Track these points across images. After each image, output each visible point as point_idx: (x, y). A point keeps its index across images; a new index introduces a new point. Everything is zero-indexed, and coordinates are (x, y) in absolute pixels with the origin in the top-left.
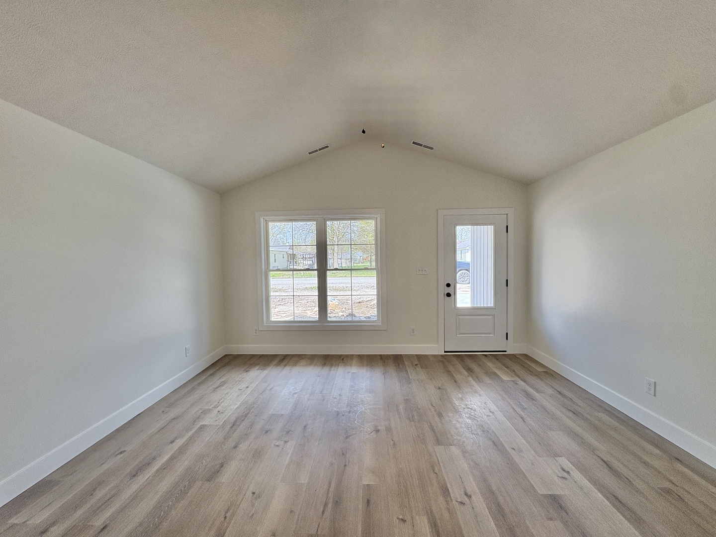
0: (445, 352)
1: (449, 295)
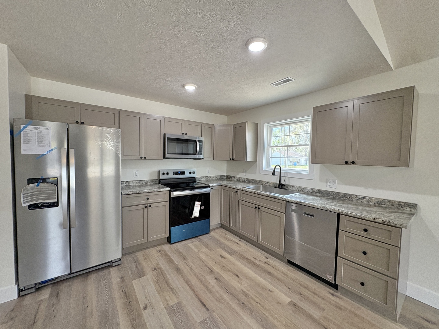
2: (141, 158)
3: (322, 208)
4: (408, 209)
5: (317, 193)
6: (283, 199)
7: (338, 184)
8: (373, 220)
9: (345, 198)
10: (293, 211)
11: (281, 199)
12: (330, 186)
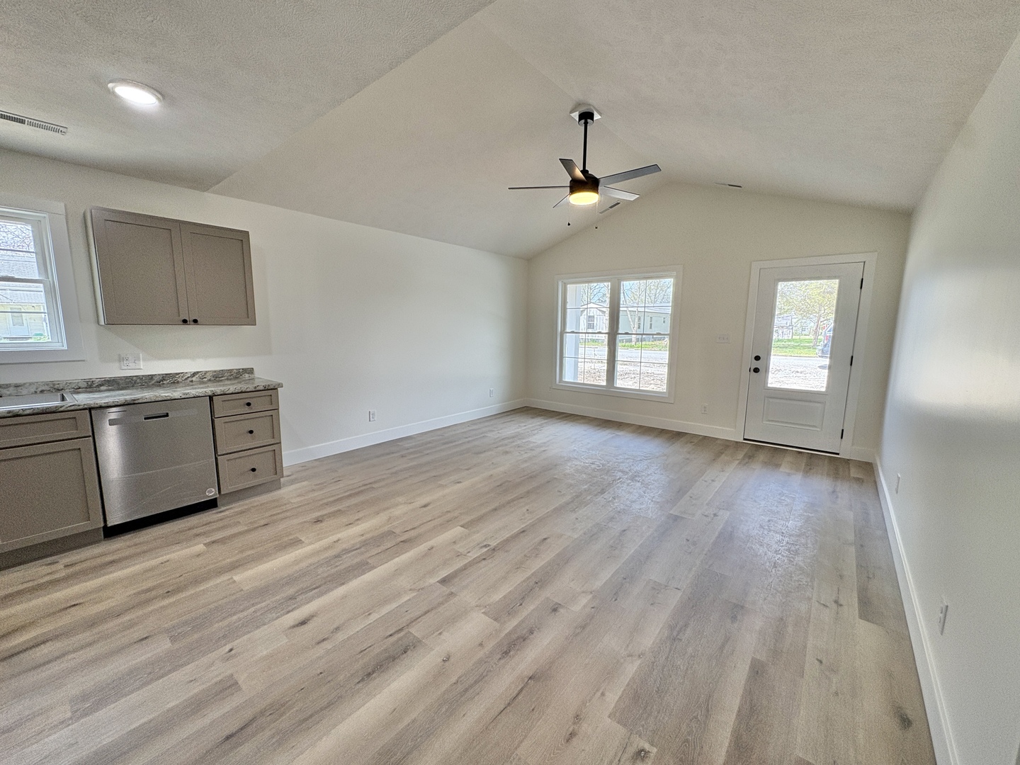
0: (745, 439)
1: (756, 370)
3: (183, 397)
4: (247, 375)
5: (101, 385)
6: (81, 407)
7: (144, 360)
8: (254, 390)
9: (165, 382)
10: (112, 422)
11: (72, 408)
12: (129, 368)
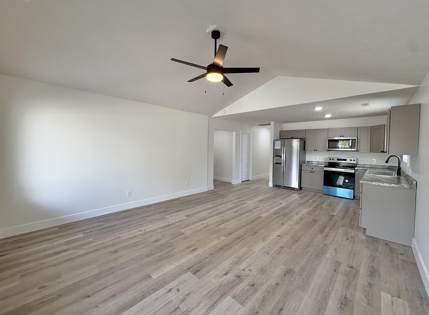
2: (315, 150)
